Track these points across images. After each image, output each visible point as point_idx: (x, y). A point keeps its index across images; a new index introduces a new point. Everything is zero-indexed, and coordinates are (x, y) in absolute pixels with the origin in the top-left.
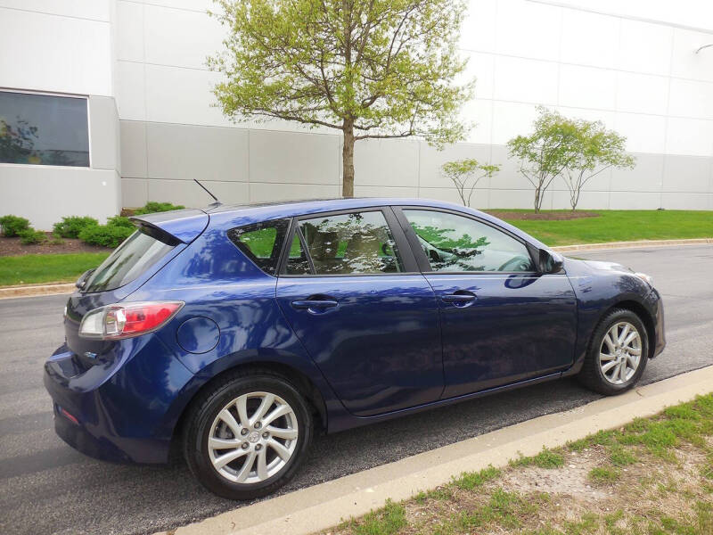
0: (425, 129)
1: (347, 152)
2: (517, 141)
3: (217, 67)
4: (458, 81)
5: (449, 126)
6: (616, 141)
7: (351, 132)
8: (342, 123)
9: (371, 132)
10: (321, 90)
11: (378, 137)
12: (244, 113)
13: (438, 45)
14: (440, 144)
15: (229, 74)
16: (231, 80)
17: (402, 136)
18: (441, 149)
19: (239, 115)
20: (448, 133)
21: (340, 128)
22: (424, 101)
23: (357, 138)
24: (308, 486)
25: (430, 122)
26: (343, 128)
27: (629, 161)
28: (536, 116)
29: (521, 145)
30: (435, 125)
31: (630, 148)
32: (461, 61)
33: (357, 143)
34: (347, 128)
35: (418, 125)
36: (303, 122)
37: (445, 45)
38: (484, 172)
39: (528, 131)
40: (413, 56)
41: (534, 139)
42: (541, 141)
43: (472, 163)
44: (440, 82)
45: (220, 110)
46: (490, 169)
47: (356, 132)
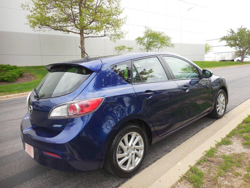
0: (109, 34)
1: (82, 42)
2: (138, 39)
3: (26, 8)
4: (121, 17)
5: (118, 33)
6: (169, 39)
7: (83, 35)
8: (79, 32)
9: (90, 35)
10: (71, 18)
11: (93, 37)
12: (40, 27)
13: (113, 3)
14: (115, 40)
15: (31, 11)
16: (32, 14)
17: (102, 36)
18: (115, 41)
19: (37, 28)
20: (118, 35)
21: (79, 33)
22: (108, 24)
23: (86, 37)
24: (147, 167)
25: (111, 32)
26: (80, 34)
27: (173, 45)
28: (144, 30)
29: (140, 40)
30: (113, 32)
31: (173, 41)
32: (121, 9)
33: (85, 39)
34: (81, 33)
35: (107, 33)
36: (64, 31)
37: (116, 3)
38: (128, 50)
39: (142, 35)
40: (105, 7)
41: (144, 38)
42: (146, 39)
43: (124, 47)
44: (114, 17)
45: (28, 26)
46: (130, 49)
47: (85, 35)
